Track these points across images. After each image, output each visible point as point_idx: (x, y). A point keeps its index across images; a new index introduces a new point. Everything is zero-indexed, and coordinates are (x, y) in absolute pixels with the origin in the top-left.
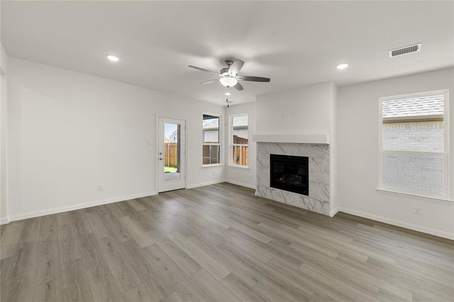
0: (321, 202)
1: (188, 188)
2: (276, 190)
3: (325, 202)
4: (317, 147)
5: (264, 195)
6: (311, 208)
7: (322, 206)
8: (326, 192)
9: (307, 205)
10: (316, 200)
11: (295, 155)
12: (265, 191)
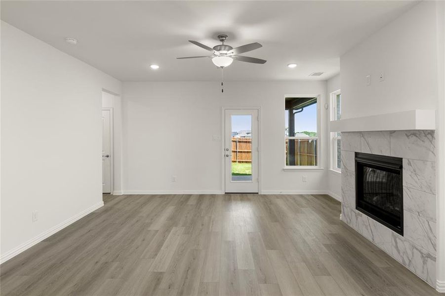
0: (422, 253)
1: (262, 194)
2: (361, 216)
3: (429, 256)
4: (414, 137)
5: (349, 221)
6: (407, 262)
7: (425, 263)
8: (431, 236)
9: (402, 254)
10: (414, 247)
11: (384, 155)
12: (350, 214)
